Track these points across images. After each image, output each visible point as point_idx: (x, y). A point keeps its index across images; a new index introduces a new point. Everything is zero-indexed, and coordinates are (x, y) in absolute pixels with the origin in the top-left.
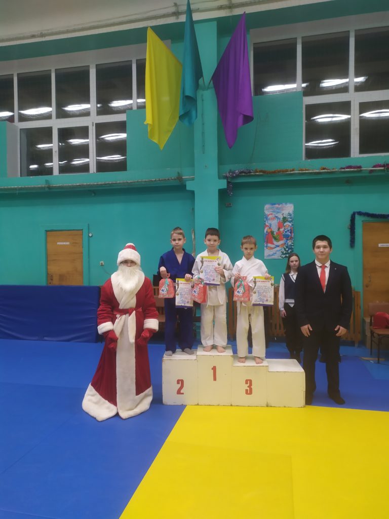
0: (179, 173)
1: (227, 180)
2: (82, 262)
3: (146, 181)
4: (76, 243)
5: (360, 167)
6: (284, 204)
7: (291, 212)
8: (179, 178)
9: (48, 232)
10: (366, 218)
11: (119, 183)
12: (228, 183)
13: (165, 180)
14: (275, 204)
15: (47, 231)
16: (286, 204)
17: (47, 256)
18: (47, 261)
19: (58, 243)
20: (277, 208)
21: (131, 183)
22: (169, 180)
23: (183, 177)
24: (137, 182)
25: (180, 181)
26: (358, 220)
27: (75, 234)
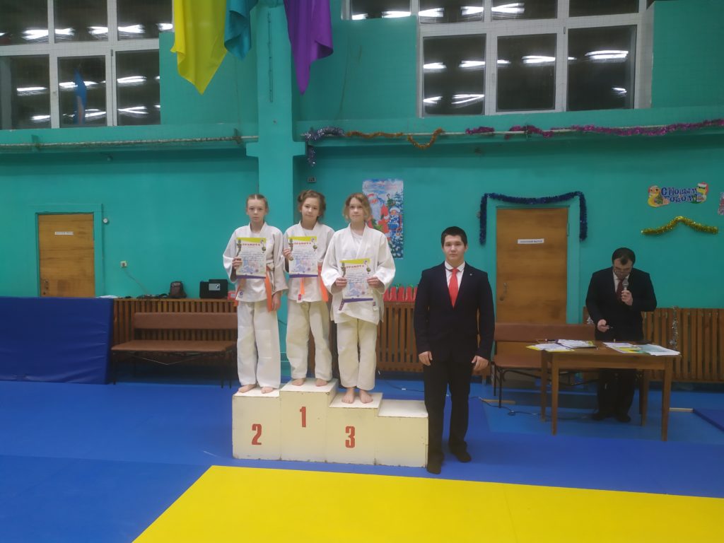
0: (236, 131)
1: (307, 143)
2: (93, 262)
3: (186, 141)
4: (84, 233)
5: (492, 130)
6: (390, 180)
7: (400, 192)
8: (237, 138)
9: (40, 217)
10: (501, 203)
11: (146, 143)
12: (308, 147)
13: (216, 140)
14: (377, 180)
15: (39, 214)
16: (393, 180)
17: (39, 251)
18: (40, 260)
19: (56, 233)
20: (380, 186)
21: (163, 143)
22: (221, 140)
23: (243, 137)
24: (174, 142)
25: (238, 143)
26: (492, 205)
27: (82, 219)
